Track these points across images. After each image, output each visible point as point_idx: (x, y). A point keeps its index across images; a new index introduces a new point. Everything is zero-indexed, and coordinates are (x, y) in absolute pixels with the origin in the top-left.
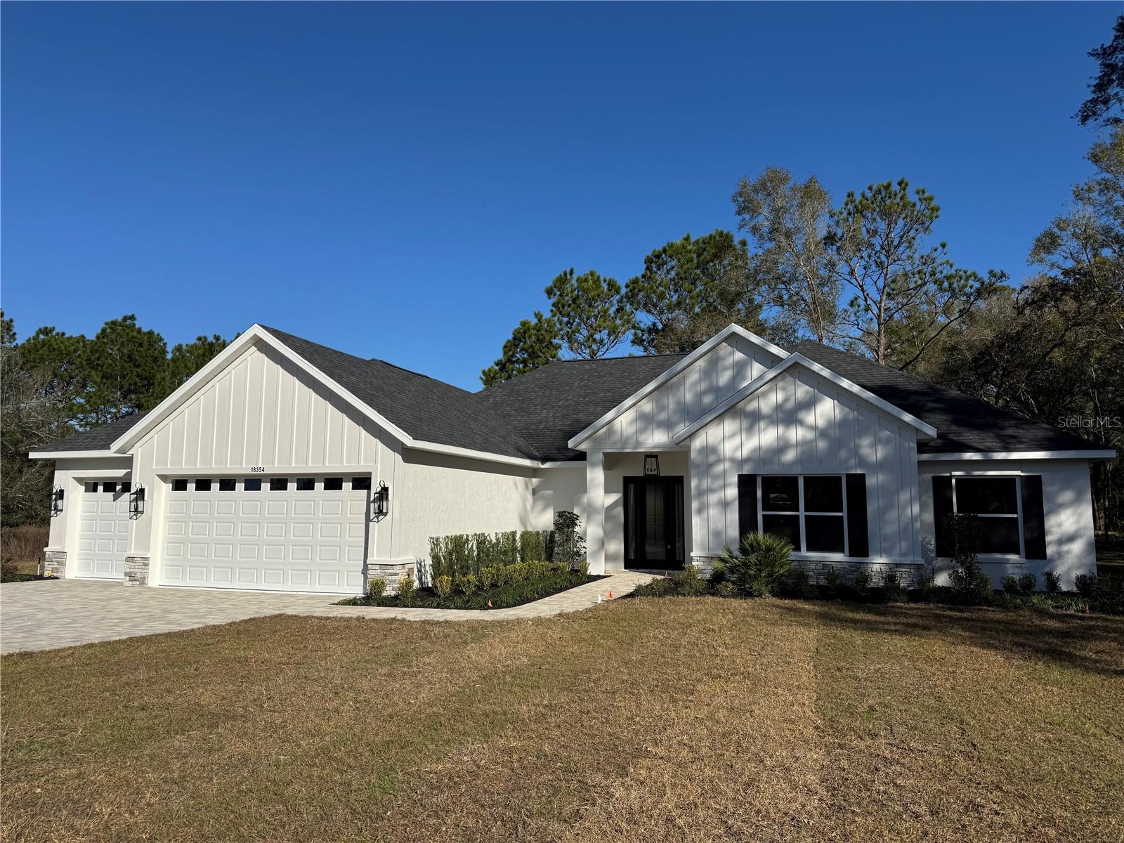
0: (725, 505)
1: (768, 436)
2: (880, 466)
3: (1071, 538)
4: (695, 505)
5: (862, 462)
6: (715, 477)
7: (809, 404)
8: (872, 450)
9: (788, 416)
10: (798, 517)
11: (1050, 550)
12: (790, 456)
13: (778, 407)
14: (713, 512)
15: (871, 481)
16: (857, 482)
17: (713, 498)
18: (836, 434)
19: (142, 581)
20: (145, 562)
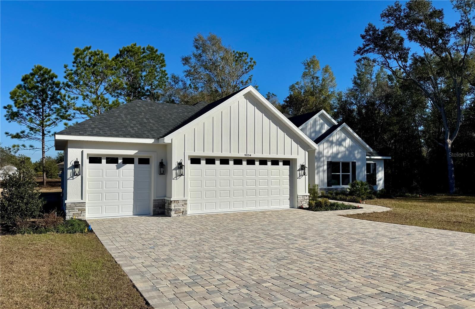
0: (324, 171)
1: (335, 149)
2: (359, 160)
3: (380, 180)
4: (316, 172)
5: (355, 159)
6: (321, 162)
7: (344, 140)
8: (358, 155)
9: (339, 143)
10: (340, 175)
11: (377, 183)
12: (340, 156)
13: (337, 140)
14: (321, 174)
15: (357, 164)
16: (354, 164)
17: (321, 169)
18: (351, 150)
19: (184, 213)
20: (185, 202)
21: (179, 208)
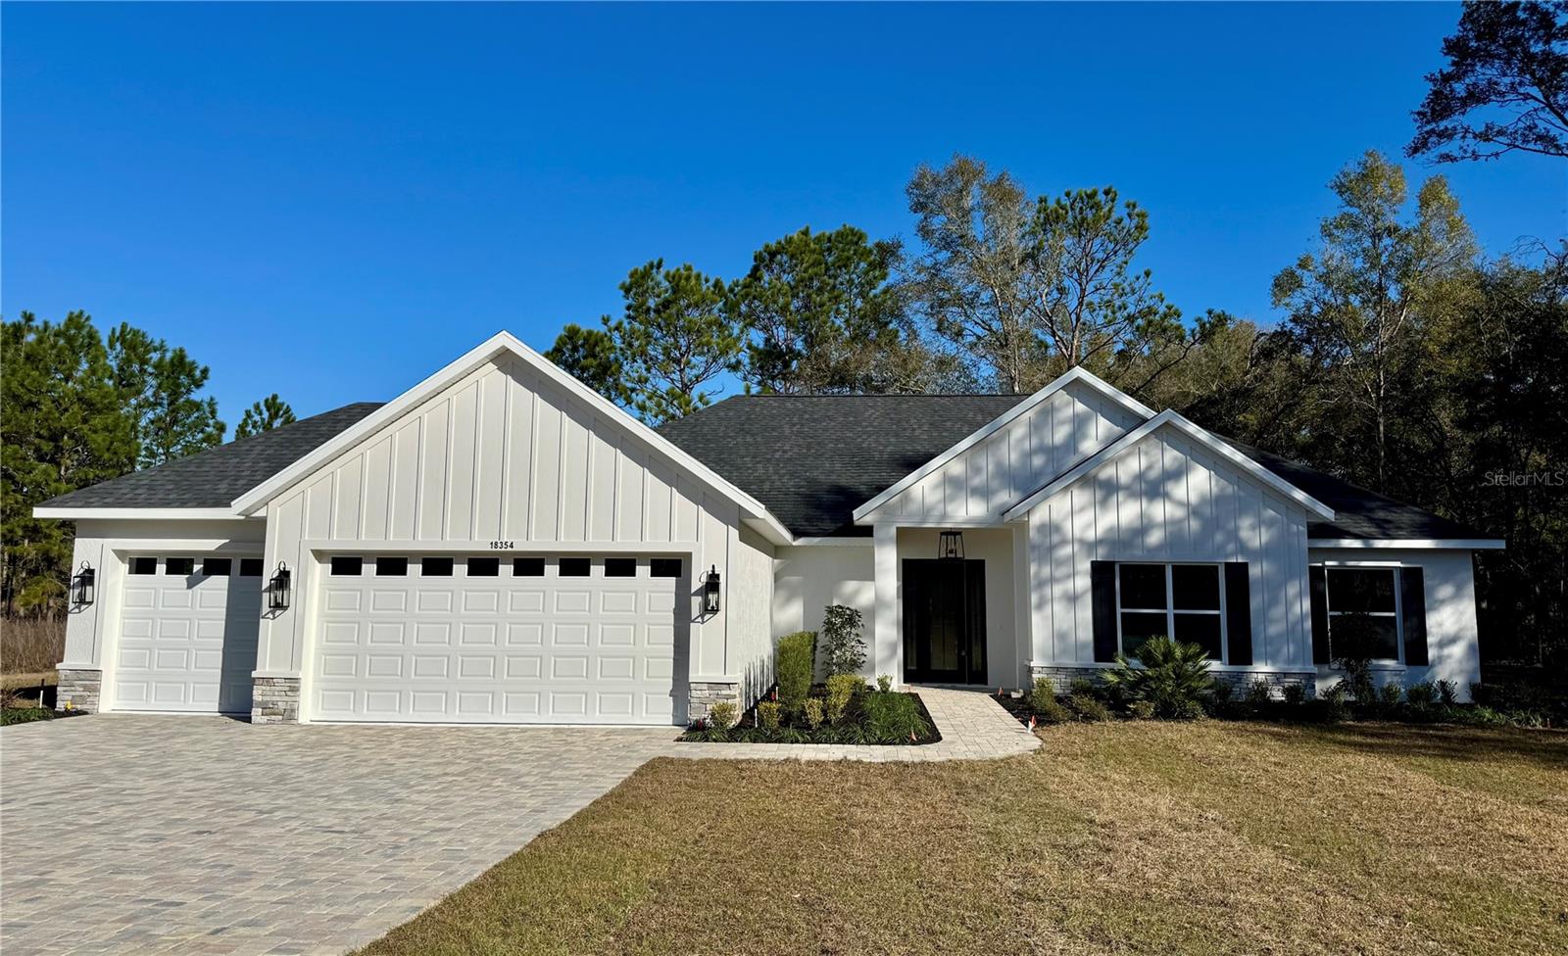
0: (1073, 599)
1: (1127, 512)
2: (1264, 553)
3: (1453, 640)
4: (1034, 598)
5: (1242, 548)
6: (1060, 563)
7: (1177, 474)
8: (1253, 534)
9: (1152, 488)
10: (1164, 615)
11: (1432, 653)
12: (1155, 538)
13: (1140, 476)
14: (1059, 608)
15: (1254, 571)
16: (1238, 574)
17: (1058, 589)
18: (1213, 513)
19: (289, 715)
20: (293, 685)
21: (275, 699)
